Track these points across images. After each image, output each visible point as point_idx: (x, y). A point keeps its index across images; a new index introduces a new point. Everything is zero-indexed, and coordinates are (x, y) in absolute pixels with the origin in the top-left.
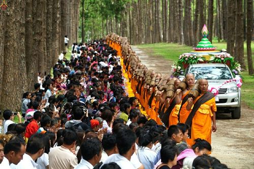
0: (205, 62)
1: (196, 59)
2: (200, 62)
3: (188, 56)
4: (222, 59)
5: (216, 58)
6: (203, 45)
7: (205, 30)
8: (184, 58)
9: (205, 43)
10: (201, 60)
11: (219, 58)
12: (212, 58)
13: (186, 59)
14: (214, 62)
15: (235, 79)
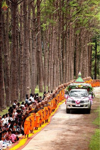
0: (79, 88)
1: (75, 87)
2: (77, 88)
3: (71, 85)
4: (86, 87)
5: (84, 86)
6: (79, 80)
7: (80, 74)
8: (70, 86)
9: (80, 79)
10: (77, 87)
11: (85, 87)
12: (82, 87)
13: (71, 86)
14: (82, 88)
15: (89, 96)
